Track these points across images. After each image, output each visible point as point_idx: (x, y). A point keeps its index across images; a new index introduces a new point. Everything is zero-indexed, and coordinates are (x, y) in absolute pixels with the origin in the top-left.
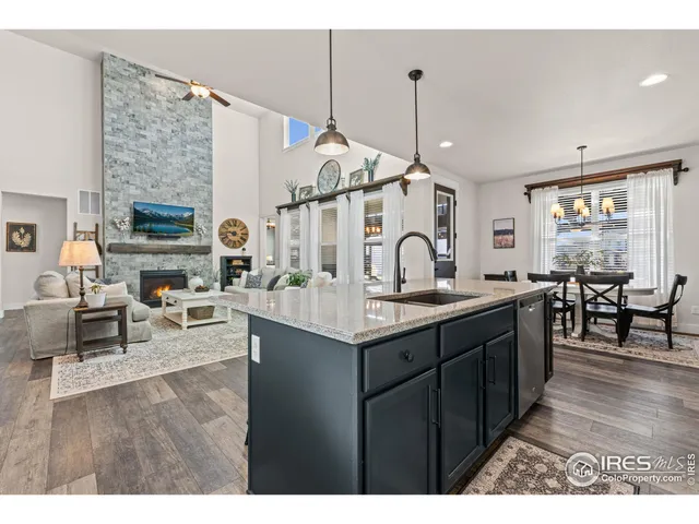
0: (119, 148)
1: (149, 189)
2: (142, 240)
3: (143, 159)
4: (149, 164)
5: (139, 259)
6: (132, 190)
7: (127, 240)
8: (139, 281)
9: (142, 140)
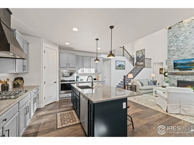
0: (171, 47)
1: (180, 55)
2: (178, 71)
3: (179, 47)
4: (180, 47)
5: (177, 77)
6: (175, 57)
7: (173, 71)
8: (177, 83)
9: (178, 41)
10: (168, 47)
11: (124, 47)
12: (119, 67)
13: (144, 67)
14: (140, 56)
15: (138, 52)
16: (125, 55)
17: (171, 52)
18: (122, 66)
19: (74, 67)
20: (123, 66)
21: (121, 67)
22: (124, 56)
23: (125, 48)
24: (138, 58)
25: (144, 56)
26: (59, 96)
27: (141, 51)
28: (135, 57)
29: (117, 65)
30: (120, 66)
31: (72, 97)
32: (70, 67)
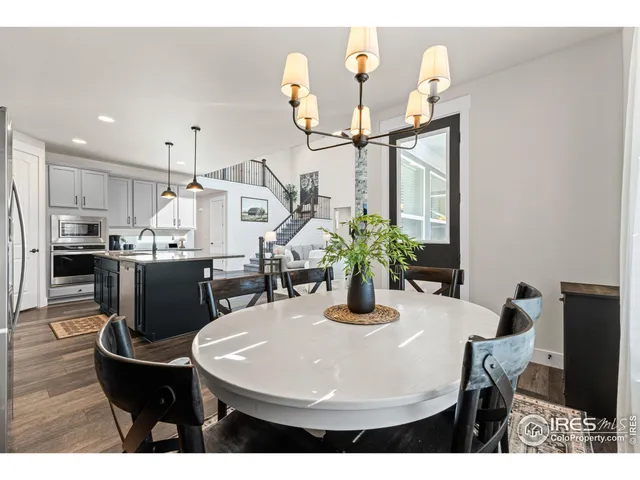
0: (361, 173)
10: (357, 172)
11: (264, 160)
12: (249, 214)
13: (313, 217)
14: (308, 189)
15: (303, 177)
16: (267, 183)
17: (361, 186)
18: (259, 211)
19: (102, 207)
20: (263, 213)
21: (256, 215)
22: (264, 185)
23: (267, 163)
24: (304, 194)
25: (316, 189)
26: (49, 292)
27: (311, 175)
28: (298, 190)
29: (246, 209)
30: (252, 212)
31: (95, 293)
32: (87, 206)
